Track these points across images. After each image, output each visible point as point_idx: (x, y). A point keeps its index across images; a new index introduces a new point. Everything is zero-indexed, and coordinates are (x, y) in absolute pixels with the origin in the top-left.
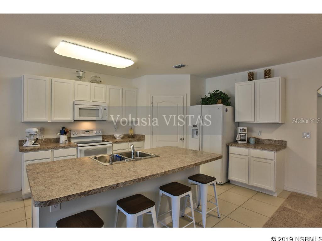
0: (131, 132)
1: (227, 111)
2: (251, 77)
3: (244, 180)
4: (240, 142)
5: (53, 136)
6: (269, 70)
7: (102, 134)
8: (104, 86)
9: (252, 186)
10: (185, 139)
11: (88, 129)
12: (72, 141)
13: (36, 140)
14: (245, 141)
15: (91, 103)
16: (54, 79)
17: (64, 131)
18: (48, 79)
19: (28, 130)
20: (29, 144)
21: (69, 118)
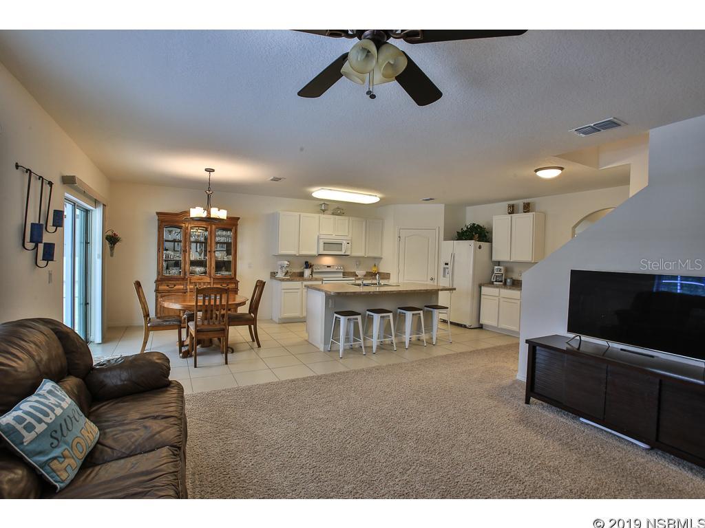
0: (374, 270)
1: (480, 247)
2: (512, 210)
3: (494, 323)
4: (495, 283)
5: (298, 270)
6: (528, 204)
7: (342, 271)
8: (347, 218)
9: (502, 329)
10: (436, 280)
11: (329, 264)
12: (315, 276)
13: (287, 273)
14: (501, 281)
15: (333, 238)
16: (302, 214)
17: (308, 265)
18: (297, 214)
19: (280, 263)
20: (280, 275)
21: (314, 253)
